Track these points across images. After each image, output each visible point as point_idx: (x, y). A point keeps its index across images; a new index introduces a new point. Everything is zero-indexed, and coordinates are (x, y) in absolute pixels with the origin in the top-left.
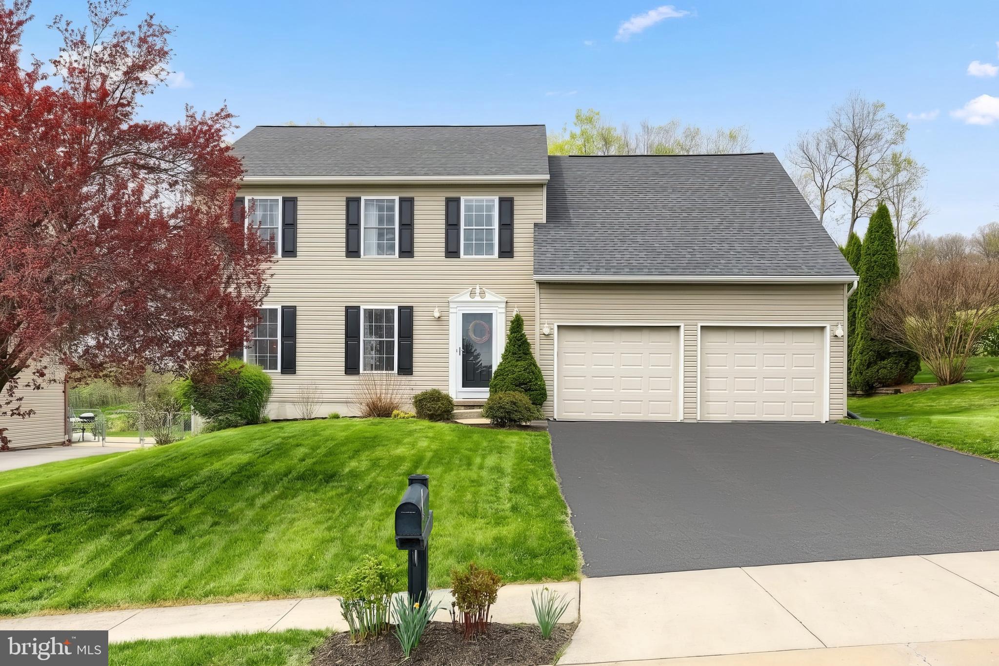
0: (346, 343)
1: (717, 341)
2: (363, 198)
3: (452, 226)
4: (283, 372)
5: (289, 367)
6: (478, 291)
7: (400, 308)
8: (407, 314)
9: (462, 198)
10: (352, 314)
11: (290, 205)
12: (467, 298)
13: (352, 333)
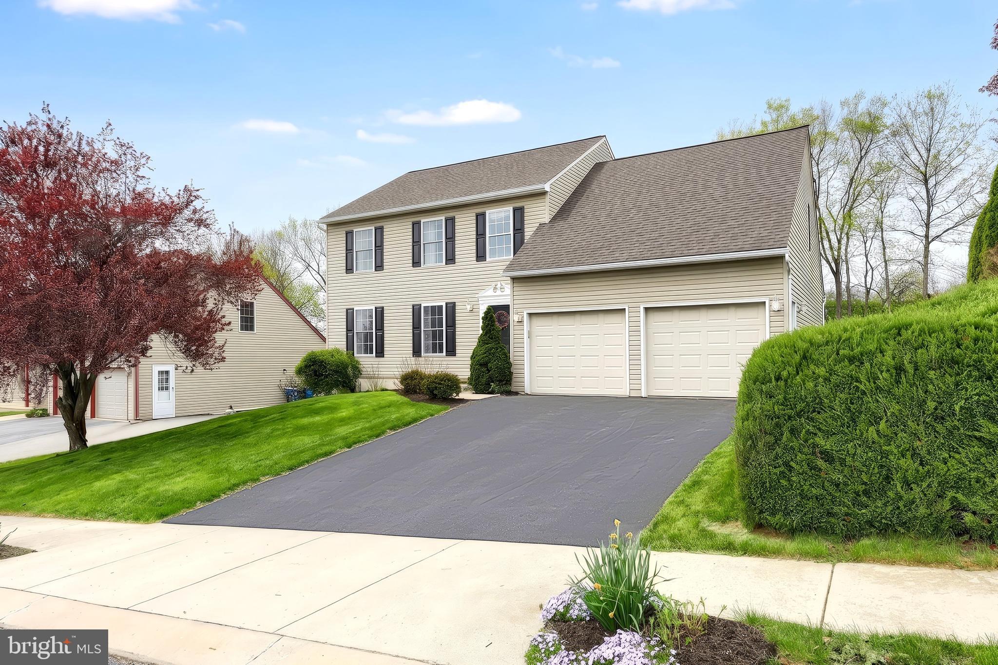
0: (413, 331)
1: (660, 321)
2: (422, 221)
3: (480, 235)
4: (376, 356)
5: (380, 353)
6: (499, 286)
7: (447, 304)
8: (451, 308)
9: (487, 211)
10: (416, 310)
11: (379, 231)
12: (490, 292)
13: (416, 326)
